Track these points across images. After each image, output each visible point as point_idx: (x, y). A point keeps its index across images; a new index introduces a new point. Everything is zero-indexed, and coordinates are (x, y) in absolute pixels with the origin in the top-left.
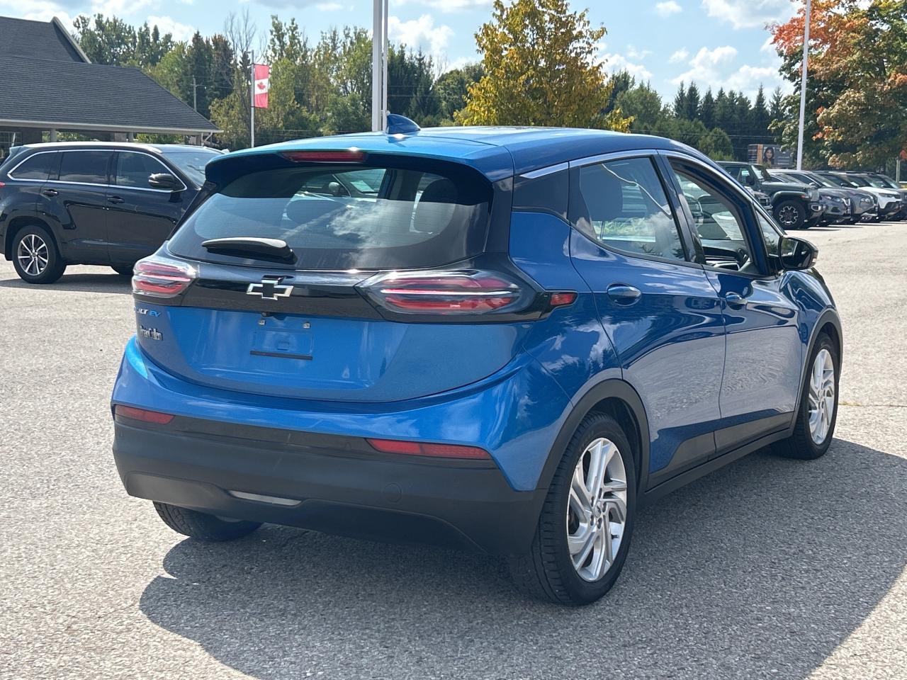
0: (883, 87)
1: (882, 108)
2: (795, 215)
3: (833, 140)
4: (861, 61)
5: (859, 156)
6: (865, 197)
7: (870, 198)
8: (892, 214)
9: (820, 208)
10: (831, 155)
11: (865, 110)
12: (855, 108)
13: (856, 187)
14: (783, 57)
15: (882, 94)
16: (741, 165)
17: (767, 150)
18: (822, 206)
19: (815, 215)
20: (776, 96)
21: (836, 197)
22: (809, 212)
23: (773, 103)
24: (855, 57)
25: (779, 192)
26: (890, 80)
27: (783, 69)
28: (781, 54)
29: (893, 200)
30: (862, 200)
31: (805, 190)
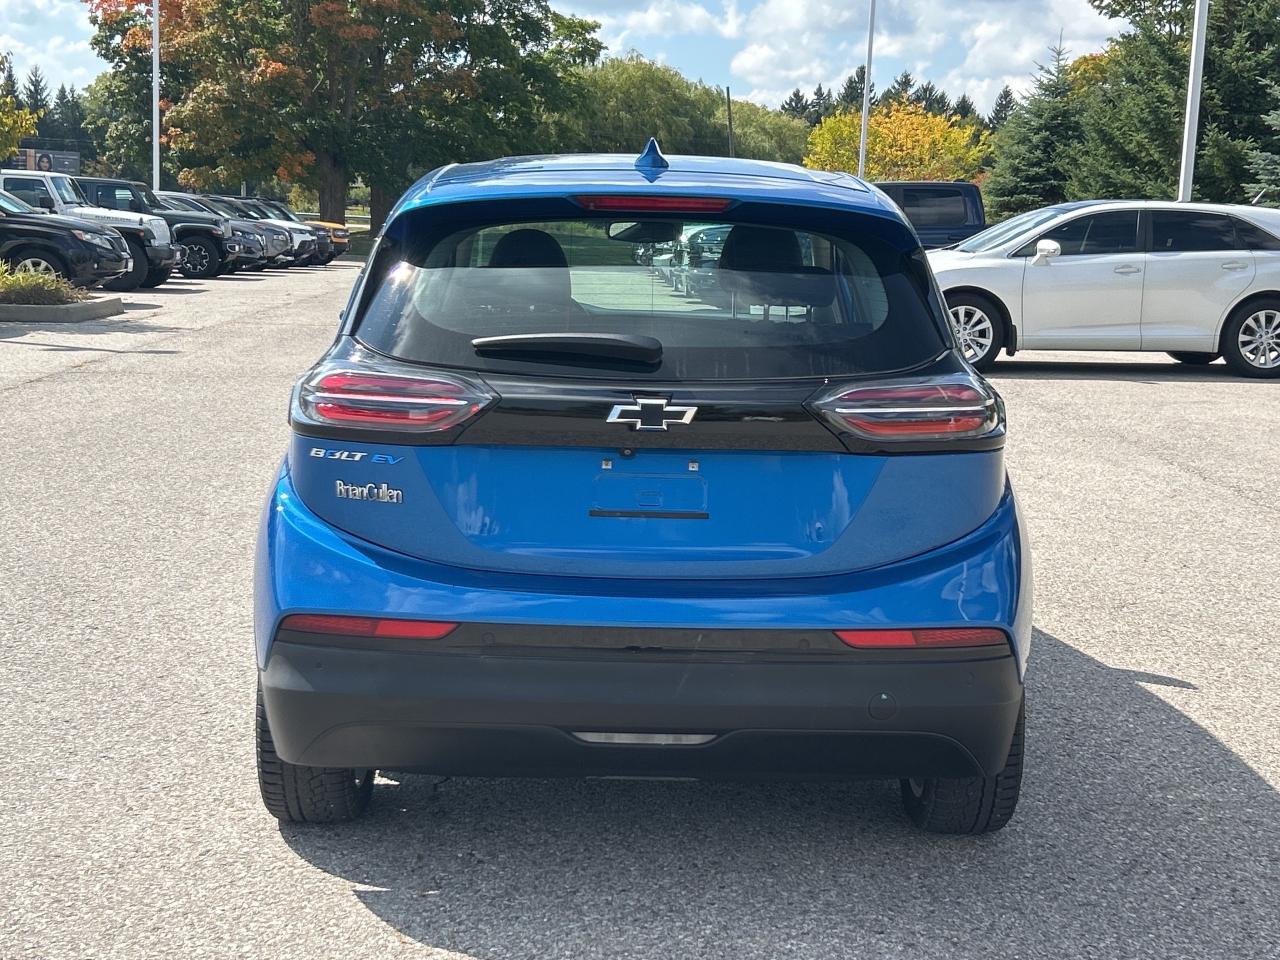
0: (251, 78)
1: (251, 108)
2: (205, 257)
3: (182, 149)
4: (216, 39)
5: (221, 171)
6: (279, 234)
7: (284, 235)
8: (305, 256)
9: (237, 248)
10: (180, 170)
11: (229, 111)
12: (216, 105)
13: (256, 218)
14: (97, 26)
15: (252, 89)
16: (115, 183)
17: (41, 158)
18: (239, 245)
19: (231, 258)
20: (33, 79)
21: (248, 233)
22: (224, 254)
23: (30, 90)
24: (207, 33)
25: (179, 225)
26: (260, 69)
27: (96, 42)
28: (94, 21)
29: (308, 237)
30: (275, 237)
31: (216, 223)
